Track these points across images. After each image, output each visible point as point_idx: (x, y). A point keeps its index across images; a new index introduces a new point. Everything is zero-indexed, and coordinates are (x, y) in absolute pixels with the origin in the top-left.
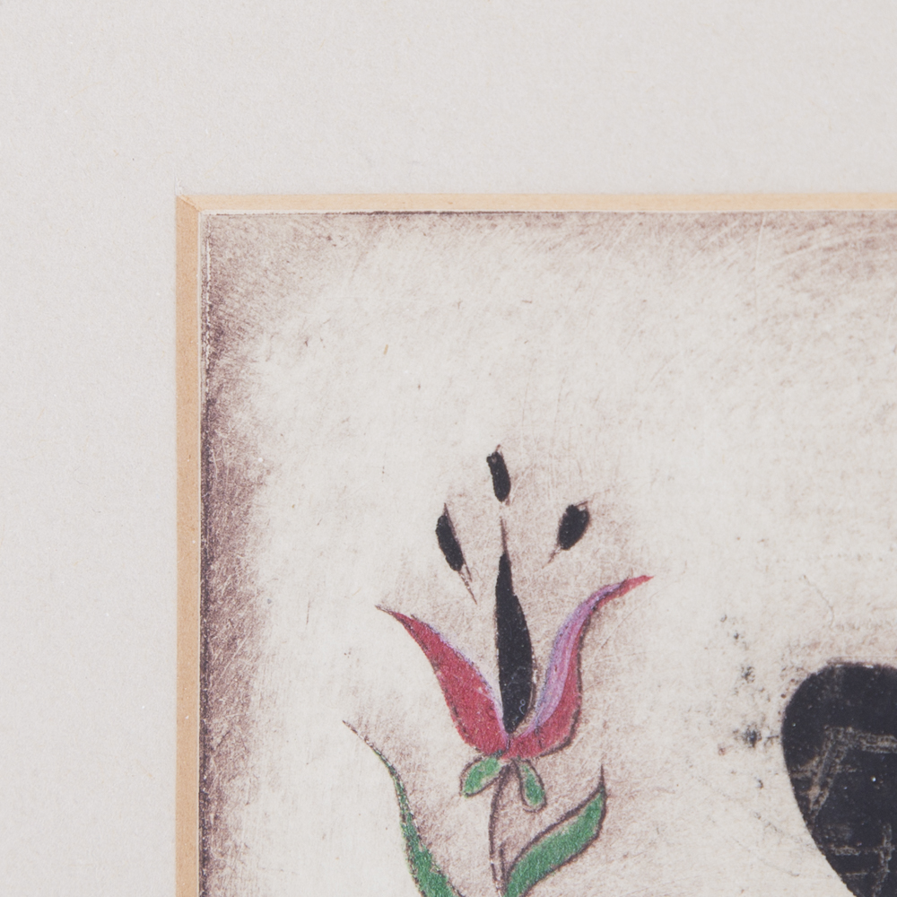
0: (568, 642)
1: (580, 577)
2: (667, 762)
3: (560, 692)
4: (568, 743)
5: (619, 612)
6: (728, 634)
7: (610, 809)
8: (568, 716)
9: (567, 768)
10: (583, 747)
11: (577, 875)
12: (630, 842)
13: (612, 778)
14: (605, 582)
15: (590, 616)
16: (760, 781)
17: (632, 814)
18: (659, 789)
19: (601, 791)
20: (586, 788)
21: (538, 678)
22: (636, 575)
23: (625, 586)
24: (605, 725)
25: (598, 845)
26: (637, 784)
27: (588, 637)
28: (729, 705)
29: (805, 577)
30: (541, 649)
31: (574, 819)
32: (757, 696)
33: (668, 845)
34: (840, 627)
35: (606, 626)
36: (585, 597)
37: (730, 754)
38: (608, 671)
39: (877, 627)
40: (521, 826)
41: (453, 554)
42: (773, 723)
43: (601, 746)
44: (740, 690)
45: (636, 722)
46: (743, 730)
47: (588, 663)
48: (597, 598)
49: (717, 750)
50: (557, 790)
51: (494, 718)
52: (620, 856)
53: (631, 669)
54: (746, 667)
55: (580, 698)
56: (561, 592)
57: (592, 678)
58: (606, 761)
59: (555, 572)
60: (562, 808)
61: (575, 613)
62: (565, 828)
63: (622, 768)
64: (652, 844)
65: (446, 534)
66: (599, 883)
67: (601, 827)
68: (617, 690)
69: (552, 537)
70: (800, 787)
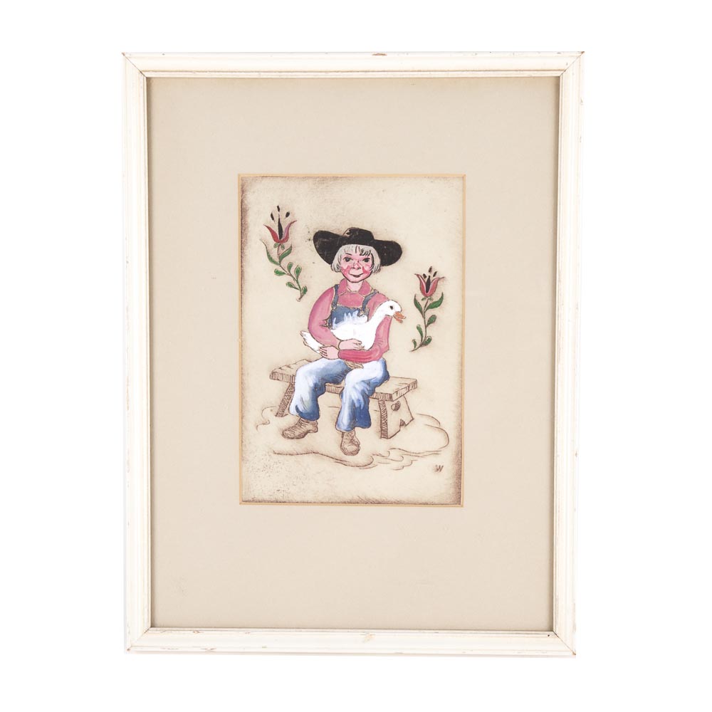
0: (287, 229)
1: (288, 221)
2: (299, 243)
3: (286, 235)
4: (287, 241)
5: (293, 225)
6: (307, 227)
7: (292, 249)
8: (287, 238)
9: (287, 244)
10: (289, 242)
11: (288, 257)
12: (295, 253)
13: (292, 245)
14: (291, 221)
15: (290, 226)
16: (310, 245)
17: (295, 249)
18: (298, 246)
19: (291, 247)
20: (289, 246)
21: (283, 233)
22: (295, 220)
23: (294, 222)
24: (292, 239)
25: (291, 253)
26: (296, 246)
27: (289, 228)
28: (307, 236)
29: (316, 220)
30: (284, 230)
31: (288, 250)
32: (310, 235)
33: (299, 253)
34: (320, 226)
35: (292, 227)
36: (289, 223)
37: (307, 242)
38: (292, 232)
39: (325, 226)
40: (282, 251)
41: (273, 219)
42: (312, 238)
43: (291, 241)
44: (308, 234)
45: (295, 238)
46: (308, 239)
47: (289, 231)
48: (291, 223)
49: (305, 241)
50: (286, 247)
51: (278, 238)
52: (294, 255)
53: (295, 232)
54: (309, 231)
55: (288, 236)
56: (286, 223)
57: (290, 233)
58: (292, 243)
59: (285, 220)
60: (286, 249)
61: (288, 225)
62: (287, 252)
63: (294, 244)
64: (297, 253)
65: (272, 216)
66: (291, 258)
67: (291, 251)
68: (293, 234)
69: (285, 216)
70: (315, 245)
